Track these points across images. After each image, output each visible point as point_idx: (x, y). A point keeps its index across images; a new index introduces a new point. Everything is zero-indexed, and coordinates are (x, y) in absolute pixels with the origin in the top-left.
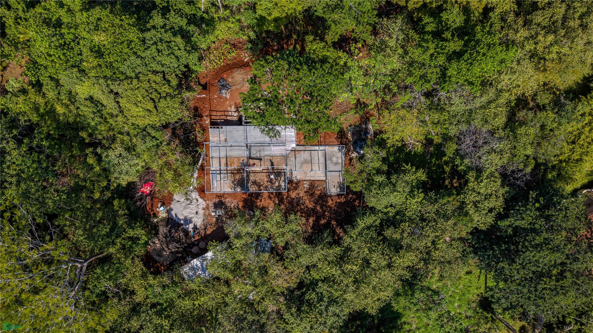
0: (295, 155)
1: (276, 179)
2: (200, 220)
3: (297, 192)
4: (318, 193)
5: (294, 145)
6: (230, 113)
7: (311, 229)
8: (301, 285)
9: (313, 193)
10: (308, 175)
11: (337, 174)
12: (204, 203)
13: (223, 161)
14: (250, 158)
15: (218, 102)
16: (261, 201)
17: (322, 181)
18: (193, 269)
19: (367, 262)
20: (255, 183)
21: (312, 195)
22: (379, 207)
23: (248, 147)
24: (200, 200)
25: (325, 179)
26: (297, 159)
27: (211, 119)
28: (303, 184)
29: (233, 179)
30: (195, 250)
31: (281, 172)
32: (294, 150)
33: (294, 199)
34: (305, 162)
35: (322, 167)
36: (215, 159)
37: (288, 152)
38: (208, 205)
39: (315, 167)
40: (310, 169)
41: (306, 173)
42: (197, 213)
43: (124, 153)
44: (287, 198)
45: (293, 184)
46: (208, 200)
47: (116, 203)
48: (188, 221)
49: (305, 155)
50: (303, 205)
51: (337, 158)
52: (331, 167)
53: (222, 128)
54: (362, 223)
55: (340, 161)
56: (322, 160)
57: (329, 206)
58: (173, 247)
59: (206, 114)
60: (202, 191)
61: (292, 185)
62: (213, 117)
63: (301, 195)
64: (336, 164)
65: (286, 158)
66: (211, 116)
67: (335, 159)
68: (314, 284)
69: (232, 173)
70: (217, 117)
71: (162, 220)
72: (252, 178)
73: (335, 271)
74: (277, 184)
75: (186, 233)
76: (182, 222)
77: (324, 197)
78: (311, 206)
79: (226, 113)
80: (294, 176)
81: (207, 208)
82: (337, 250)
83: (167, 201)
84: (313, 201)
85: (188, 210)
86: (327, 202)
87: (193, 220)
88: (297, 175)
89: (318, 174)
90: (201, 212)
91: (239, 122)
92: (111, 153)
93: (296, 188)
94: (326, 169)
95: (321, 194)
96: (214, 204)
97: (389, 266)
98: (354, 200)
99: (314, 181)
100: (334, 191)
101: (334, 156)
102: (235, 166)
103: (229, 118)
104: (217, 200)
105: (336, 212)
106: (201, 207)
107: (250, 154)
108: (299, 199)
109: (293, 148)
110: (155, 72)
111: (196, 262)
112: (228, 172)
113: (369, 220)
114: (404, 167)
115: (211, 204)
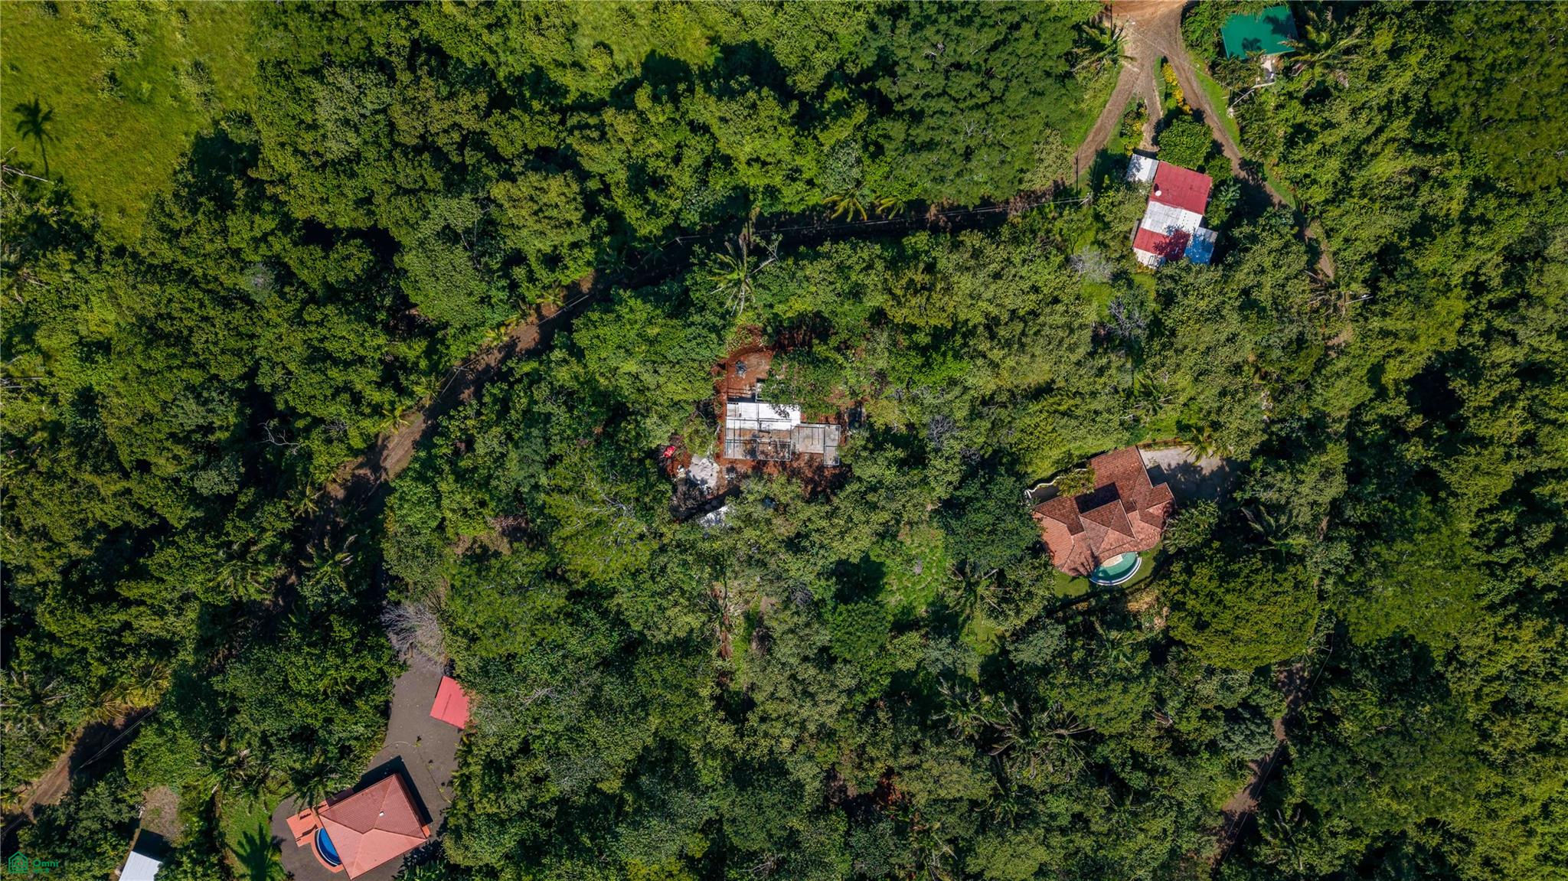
0: (799, 431)
1: (781, 450)
2: (714, 482)
3: (798, 462)
4: (816, 464)
5: (799, 422)
8: (798, 535)
9: (813, 464)
10: (808, 449)
11: (833, 449)
13: (737, 433)
15: (735, 381)
17: (820, 454)
18: (708, 521)
19: (850, 519)
20: (763, 452)
21: (811, 466)
22: (865, 477)
23: (758, 421)
24: (715, 465)
25: (823, 453)
26: (800, 434)
28: (804, 456)
29: (744, 448)
30: (707, 507)
31: (785, 445)
32: (798, 427)
34: (807, 437)
35: (821, 442)
37: (793, 428)
38: (721, 469)
39: (816, 442)
40: (811, 444)
41: (807, 447)
42: (711, 475)
43: (660, 422)
44: (790, 467)
45: (796, 456)
46: (722, 466)
47: (648, 462)
48: (704, 482)
49: (807, 431)
50: (803, 475)
51: (835, 435)
52: (829, 443)
54: (849, 489)
55: (837, 438)
56: (822, 436)
57: (825, 476)
58: (690, 503)
60: (717, 457)
61: (794, 457)
64: (834, 440)
65: (790, 432)
67: (832, 437)
68: (807, 536)
70: (733, 394)
71: (681, 480)
73: (824, 523)
74: (782, 455)
75: (701, 492)
77: (821, 468)
78: (810, 475)
79: (741, 392)
80: (797, 449)
81: (720, 472)
82: (828, 508)
83: (686, 464)
84: (812, 471)
86: (824, 472)
87: (708, 481)
88: (800, 448)
89: (818, 448)
91: (752, 399)
92: (648, 421)
93: (798, 459)
94: (825, 444)
95: (819, 465)
96: (727, 468)
97: (868, 522)
99: (813, 454)
100: (830, 463)
101: (832, 433)
102: (748, 437)
103: (743, 396)
108: (800, 468)
109: (797, 425)
110: (694, 360)
111: (711, 516)
113: (855, 486)
114: (885, 445)
115: (724, 469)
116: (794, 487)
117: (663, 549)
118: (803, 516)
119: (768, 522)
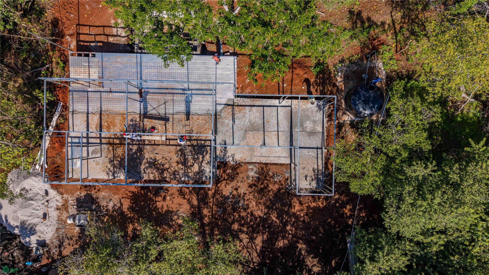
1: (194, 159)
3: (234, 184)
4: (275, 188)
6: (114, 31)
7: (258, 255)
9: (266, 188)
13: (94, 120)
17: (282, 165)
20: (153, 164)
25: (288, 161)
27: (78, 41)
28: (247, 170)
29: (111, 156)
31: (204, 146)
32: (231, 105)
34: (253, 128)
38: (66, 201)
39: (271, 139)
44: (214, 195)
45: (228, 169)
46: (67, 192)
49: (253, 115)
50: (245, 210)
51: (315, 122)
55: (320, 129)
56: (284, 125)
57: (294, 214)
59: (71, 32)
61: (224, 172)
62: (82, 37)
64: (312, 133)
65: (214, 118)
66: (78, 35)
67: (309, 125)
74: (196, 168)
75: (25, 250)
77: (285, 196)
80: (229, 154)
84: (265, 204)
85: (28, 211)
86: (290, 206)
88: (236, 153)
89: (276, 153)
91: (129, 47)
95: (279, 190)
96: (78, 200)
98: (344, 205)
99: (266, 164)
100: (305, 185)
106: (53, 205)
115: (72, 201)
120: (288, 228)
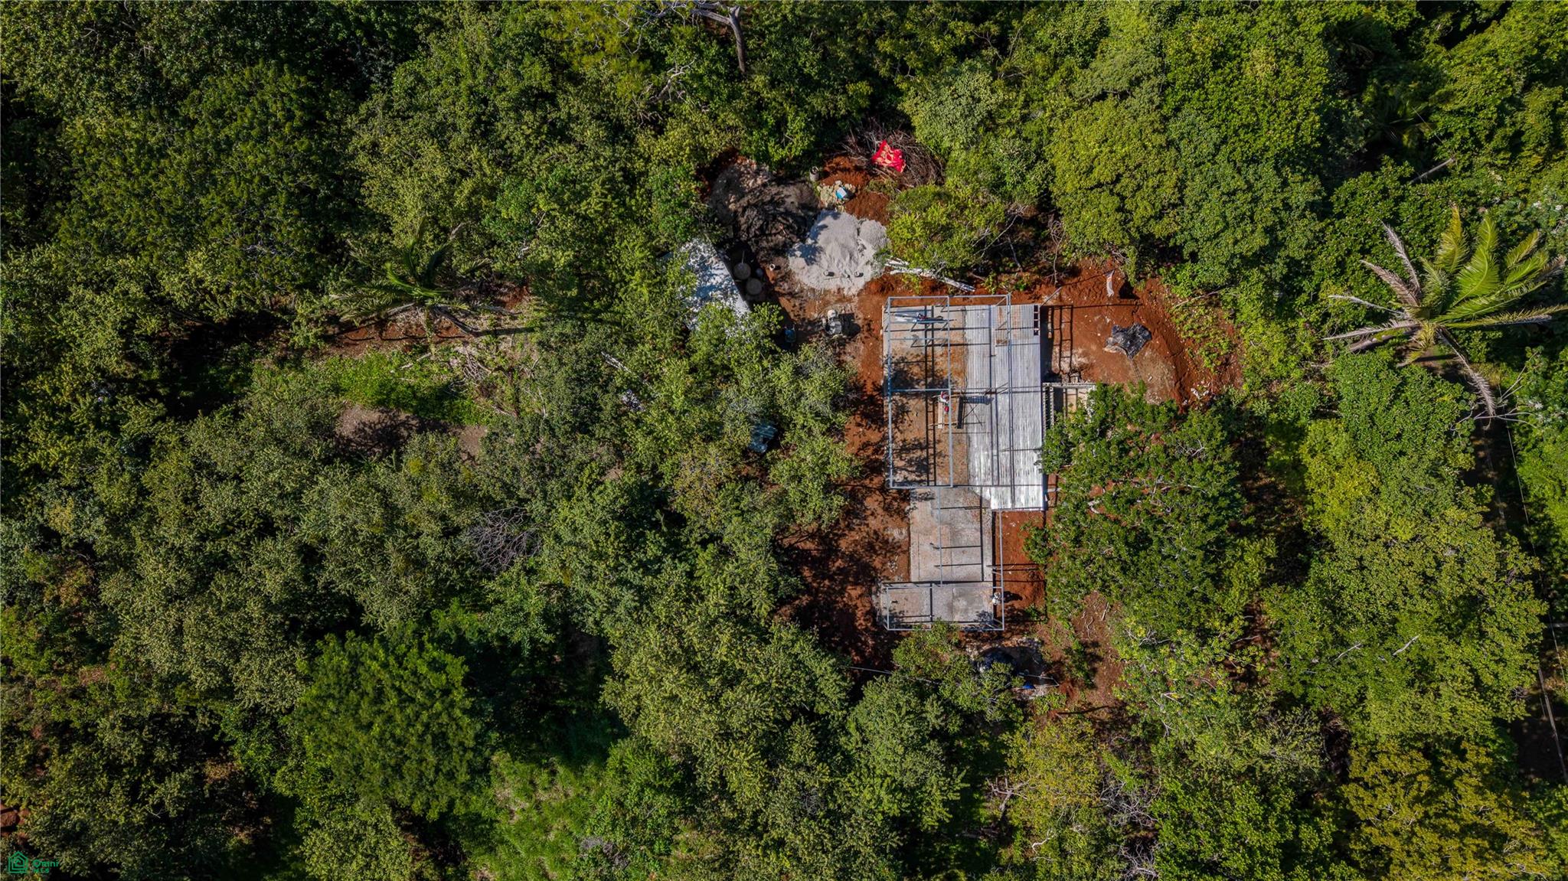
0: (970, 508)
1: (910, 461)
2: (814, 281)
3: (880, 511)
4: (877, 563)
5: (994, 505)
6: (1067, 353)
7: (791, 545)
8: (677, 520)
9: (875, 552)
10: (922, 538)
11: (926, 610)
12: (854, 291)
13: (955, 337)
14: (964, 400)
15: (1095, 325)
16: (859, 425)
17: (908, 571)
18: (704, 266)
19: (733, 679)
20: (901, 411)
21: (871, 548)
23: (987, 397)
24: (860, 283)
25: (913, 579)
26: (961, 513)
27: (1053, 307)
28: (900, 528)
29: (910, 358)
30: (743, 267)
31: (928, 472)
32: (981, 504)
33: (862, 504)
34: (955, 534)
35: (946, 573)
36: (960, 319)
37: (978, 491)
38: (850, 300)
39: (942, 557)
40: (936, 544)
41: (927, 532)
42: (831, 274)
43: (981, 109)
44: (865, 487)
45: (899, 503)
46: (860, 301)
47: (864, 87)
48: (811, 255)
49: (970, 533)
50: (848, 526)
51: (966, 611)
52: (942, 595)
53: (1036, 334)
54: (823, 667)
55: (957, 618)
56: (960, 573)
57: (844, 589)
58: (751, 219)
59: (1065, 297)
60: (884, 286)
61: (895, 499)
62: (1057, 312)
63: (872, 521)
64: (951, 608)
65: (964, 484)
66: (1061, 308)
67: (962, 603)
68: (675, 548)
69: (926, 356)
70: (1061, 322)
71: (814, 195)
72: (915, 405)
73: (715, 600)
74: (900, 463)
75: (783, 250)
76: (809, 241)
77: (867, 577)
78: (843, 544)
79: (1066, 344)
80: (918, 504)
81: (842, 299)
82: (762, 606)
83: (856, 203)
84: (855, 551)
85: (837, 254)
86: (855, 584)
87: (815, 267)
88: (920, 512)
89: (924, 563)
90: (832, 285)
91: (1049, 375)
92: (983, 78)
93: (887, 509)
94: (937, 583)
95: (874, 569)
96: (852, 315)
97: (726, 735)
98: (860, 653)
99: (907, 552)
100: (885, 601)
101: (970, 603)
102: (943, 366)
103: (1057, 349)
104: (860, 322)
105: (830, 605)
106: (845, 284)
107: (973, 401)
108: (865, 517)
109: (989, 502)
111: (720, 273)
112: (929, 349)
113: (831, 686)
114: (960, 771)
115: (850, 307)
116: (816, 501)
117: (617, 132)
118: (733, 529)
119: (712, 432)
120: (827, 582)
